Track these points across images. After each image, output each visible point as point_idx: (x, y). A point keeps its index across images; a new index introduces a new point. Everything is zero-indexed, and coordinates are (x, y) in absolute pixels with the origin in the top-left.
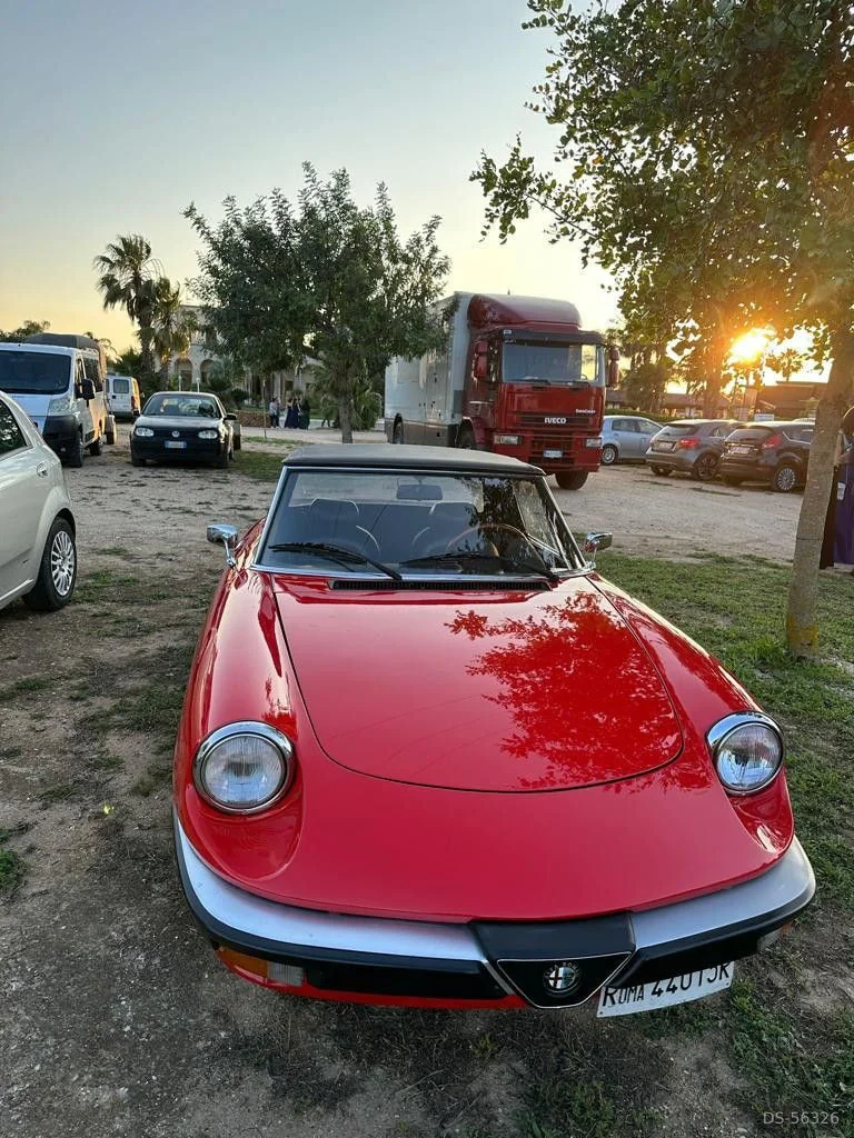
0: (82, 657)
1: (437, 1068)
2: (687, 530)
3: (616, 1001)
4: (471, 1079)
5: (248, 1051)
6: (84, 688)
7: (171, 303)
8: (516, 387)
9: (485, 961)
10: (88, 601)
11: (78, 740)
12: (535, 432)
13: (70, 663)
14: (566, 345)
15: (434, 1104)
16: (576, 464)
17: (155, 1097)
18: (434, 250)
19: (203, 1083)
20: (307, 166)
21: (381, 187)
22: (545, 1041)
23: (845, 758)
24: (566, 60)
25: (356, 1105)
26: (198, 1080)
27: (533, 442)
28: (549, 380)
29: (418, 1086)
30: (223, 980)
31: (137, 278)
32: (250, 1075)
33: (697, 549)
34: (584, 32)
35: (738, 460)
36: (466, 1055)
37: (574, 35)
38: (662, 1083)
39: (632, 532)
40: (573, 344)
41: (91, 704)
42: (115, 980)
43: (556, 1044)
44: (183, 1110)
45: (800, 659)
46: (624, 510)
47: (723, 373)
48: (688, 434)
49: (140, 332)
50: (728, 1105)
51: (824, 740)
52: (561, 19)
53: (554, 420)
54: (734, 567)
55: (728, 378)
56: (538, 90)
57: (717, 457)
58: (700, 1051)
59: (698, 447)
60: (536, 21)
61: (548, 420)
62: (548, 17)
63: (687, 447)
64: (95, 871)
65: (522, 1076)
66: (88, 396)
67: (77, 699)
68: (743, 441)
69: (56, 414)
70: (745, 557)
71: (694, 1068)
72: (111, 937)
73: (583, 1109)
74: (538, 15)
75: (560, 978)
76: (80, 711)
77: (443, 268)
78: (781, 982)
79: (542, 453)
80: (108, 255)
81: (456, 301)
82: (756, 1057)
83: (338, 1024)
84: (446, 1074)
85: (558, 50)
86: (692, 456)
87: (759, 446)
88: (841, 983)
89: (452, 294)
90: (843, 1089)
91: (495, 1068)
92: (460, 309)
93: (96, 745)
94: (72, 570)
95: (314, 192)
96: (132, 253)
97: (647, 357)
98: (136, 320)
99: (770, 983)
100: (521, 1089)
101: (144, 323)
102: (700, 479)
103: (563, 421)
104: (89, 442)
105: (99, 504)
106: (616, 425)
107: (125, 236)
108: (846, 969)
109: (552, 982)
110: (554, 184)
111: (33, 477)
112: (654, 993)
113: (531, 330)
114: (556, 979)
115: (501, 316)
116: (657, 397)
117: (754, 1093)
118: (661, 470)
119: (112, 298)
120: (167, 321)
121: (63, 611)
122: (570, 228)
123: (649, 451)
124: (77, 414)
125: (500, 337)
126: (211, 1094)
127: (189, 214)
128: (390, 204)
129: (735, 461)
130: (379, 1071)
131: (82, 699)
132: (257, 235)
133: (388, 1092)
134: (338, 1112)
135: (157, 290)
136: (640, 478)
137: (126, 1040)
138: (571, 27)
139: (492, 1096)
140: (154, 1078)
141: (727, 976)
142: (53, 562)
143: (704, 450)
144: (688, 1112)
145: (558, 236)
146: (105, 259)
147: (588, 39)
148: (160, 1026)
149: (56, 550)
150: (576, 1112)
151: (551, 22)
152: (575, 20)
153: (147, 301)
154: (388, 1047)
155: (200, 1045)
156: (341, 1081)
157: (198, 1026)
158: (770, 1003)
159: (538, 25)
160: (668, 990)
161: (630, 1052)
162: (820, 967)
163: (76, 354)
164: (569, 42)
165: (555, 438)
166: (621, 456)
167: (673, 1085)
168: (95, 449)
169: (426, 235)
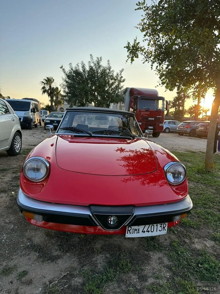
0: (18, 165)
1: (84, 254)
2: (185, 146)
3: (131, 233)
4: (93, 257)
5: (34, 248)
6: (17, 171)
7: (58, 93)
8: (141, 111)
9: (91, 215)
10: (24, 154)
11: (12, 181)
12: (146, 122)
13: (15, 166)
14: (154, 100)
15: (81, 262)
16: (157, 130)
17: (6, 256)
18: (122, 77)
19: (20, 254)
20: (91, 55)
21: (108, 61)
22: (117, 250)
23: (217, 193)
24: (146, 18)
25: (60, 261)
26: (18, 253)
27: (146, 124)
28: (150, 108)
29: (78, 258)
30: (32, 232)
31: (50, 87)
32: (33, 253)
33: (187, 150)
34: (150, 10)
35: (201, 131)
36: (93, 252)
37: (148, 11)
38: (147, 262)
39: (170, 146)
40: (157, 99)
41: (17, 174)
42: (4, 230)
43: (120, 251)
44: (12, 259)
45: (209, 172)
46: (168, 142)
47: (199, 112)
48: (188, 124)
49: (50, 100)
50: (165, 268)
51: (212, 189)
52: (145, 7)
53: (151, 119)
54: (196, 154)
55: (200, 113)
56: (139, 25)
57: (195, 130)
58: (160, 255)
59: (190, 128)
60: (138, 8)
61: (149, 119)
62: (141, 7)
63: (187, 128)
64: (7, 207)
65: (108, 258)
66: (34, 112)
67: (14, 173)
68: (202, 126)
69: (26, 116)
70: (199, 152)
71: (158, 259)
72: (6, 221)
73: (122, 265)
74: (139, 7)
75: (112, 221)
76: (14, 175)
77: (124, 81)
78: (187, 241)
79: (148, 127)
80: (44, 81)
81: (126, 89)
82: (176, 257)
83: (60, 243)
84: (86, 256)
85: (144, 15)
86: (189, 130)
87: (206, 127)
88: (205, 242)
89: (125, 88)
90: (200, 266)
91: (101, 255)
92: (127, 91)
93: (16, 182)
94: (20, 146)
95: (92, 62)
96: (49, 81)
97: (179, 108)
98: (50, 97)
99: (184, 241)
100: (107, 261)
101: (52, 98)
102: (191, 136)
103: (153, 119)
104: (34, 124)
105: (33, 136)
106: (169, 123)
107: (48, 77)
108: (207, 239)
109: (109, 222)
110: (144, 49)
111: (10, 120)
112: (142, 232)
113: (145, 96)
114: (111, 221)
115: (138, 93)
116: (182, 118)
117: (174, 265)
118: (181, 134)
119: (44, 92)
120: (57, 98)
121: (17, 156)
122: (148, 59)
123: (177, 129)
124: (31, 117)
125: (137, 98)
126: (21, 256)
127: (61, 68)
128: (111, 65)
129: (200, 131)
130: (68, 254)
131: (16, 173)
132: (77, 72)
133: (69, 259)
134: (54, 263)
135: (55, 90)
136: (175, 136)
137: (2, 243)
138: (147, 9)
139: (98, 262)
140: (7, 252)
141: (165, 230)
142: (15, 143)
143: (192, 128)
144: (153, 269)
145: (145, 62)
146: (43, 82)
147: (152, 12)
148: (12, 241)
149: (16, 140)
150: (120, 266)
151: (142, 8)
152: (148, 8)
153: (52, 92)
154: (72, 249)
155: (22, 246)
156: (57, 255)
157: (23, 241)
158: (183, 245)
159: (139, 9)
160: (147, 231)
161: (140, 254)
162: (199, 238)
163: (32, 102)
164: (147, 13)
165: (151, 123)
166: (171, 131)
167: (150, 262)
168: (36, 126)
169: (120, 73)
